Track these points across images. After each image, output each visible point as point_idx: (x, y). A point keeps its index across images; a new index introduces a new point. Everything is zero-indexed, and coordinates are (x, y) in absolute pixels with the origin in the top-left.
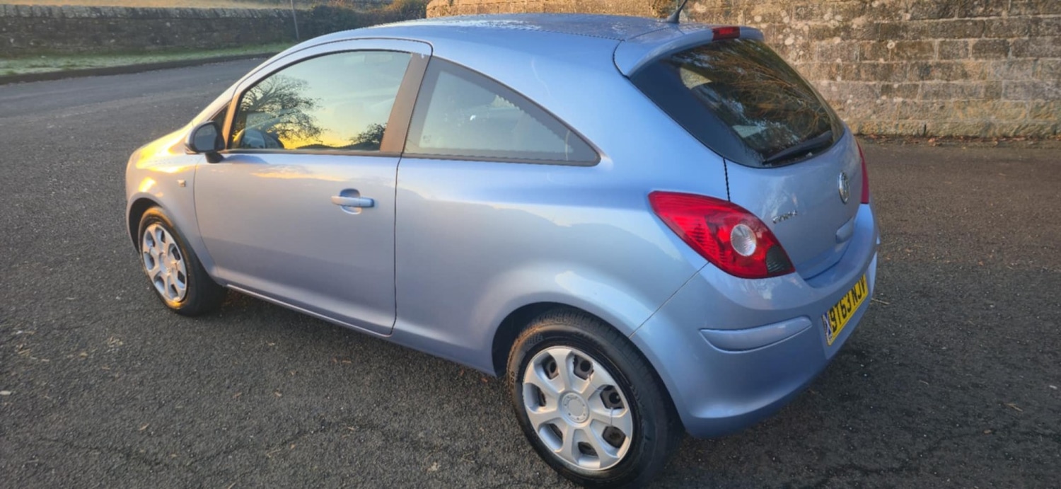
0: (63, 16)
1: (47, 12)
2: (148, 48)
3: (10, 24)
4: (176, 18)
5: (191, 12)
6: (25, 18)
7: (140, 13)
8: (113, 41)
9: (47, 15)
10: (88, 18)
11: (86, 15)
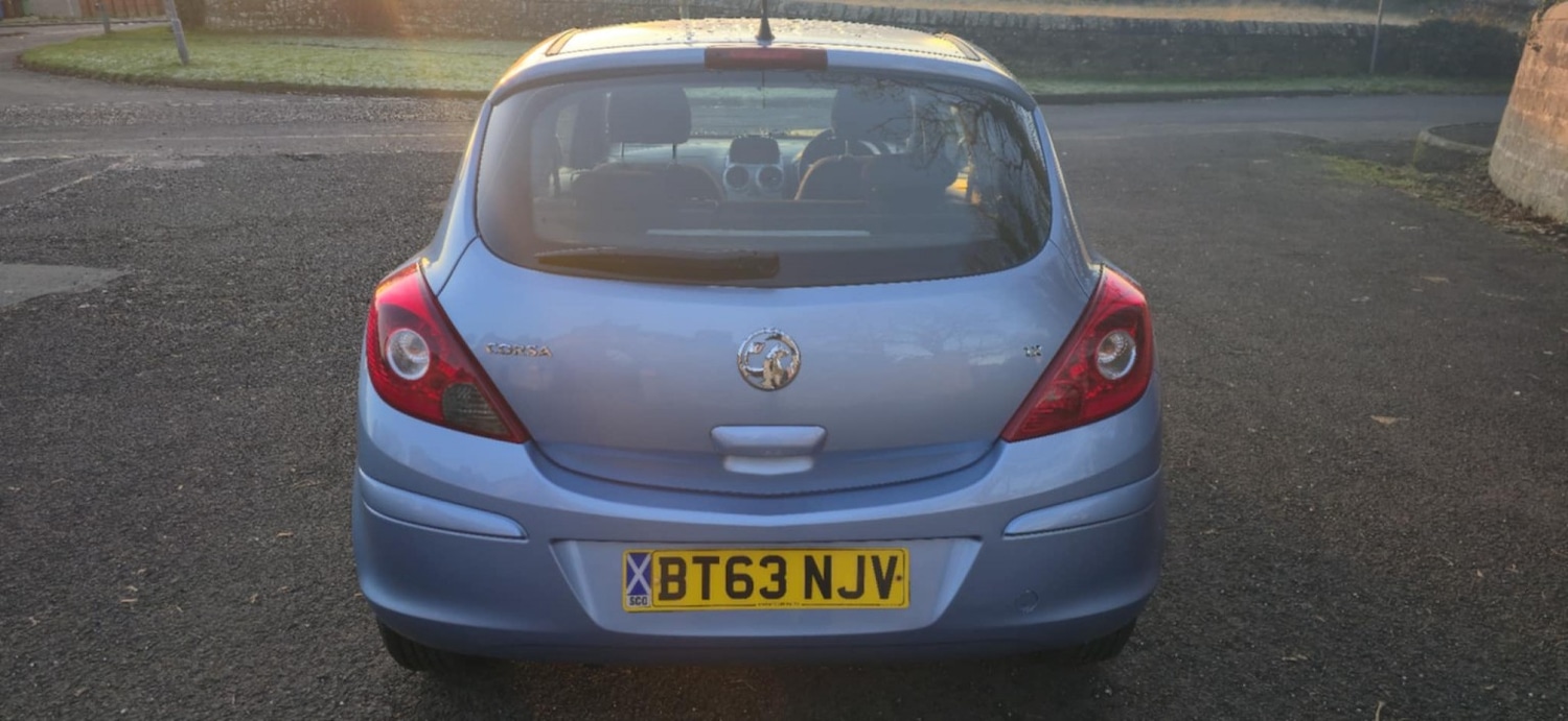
0: (1037, 27)
1: (1021, 22)
2: (1127, 73)
3: (979, 36)
4: (1179, 33)
5: (1203, 26)
6: (997, 28)
7: (1132, 25)
8: (1085, 61)
9: (1021, 26)
10: (1066, 30)
11: (1063, 26)
